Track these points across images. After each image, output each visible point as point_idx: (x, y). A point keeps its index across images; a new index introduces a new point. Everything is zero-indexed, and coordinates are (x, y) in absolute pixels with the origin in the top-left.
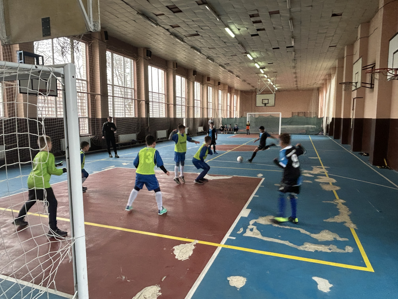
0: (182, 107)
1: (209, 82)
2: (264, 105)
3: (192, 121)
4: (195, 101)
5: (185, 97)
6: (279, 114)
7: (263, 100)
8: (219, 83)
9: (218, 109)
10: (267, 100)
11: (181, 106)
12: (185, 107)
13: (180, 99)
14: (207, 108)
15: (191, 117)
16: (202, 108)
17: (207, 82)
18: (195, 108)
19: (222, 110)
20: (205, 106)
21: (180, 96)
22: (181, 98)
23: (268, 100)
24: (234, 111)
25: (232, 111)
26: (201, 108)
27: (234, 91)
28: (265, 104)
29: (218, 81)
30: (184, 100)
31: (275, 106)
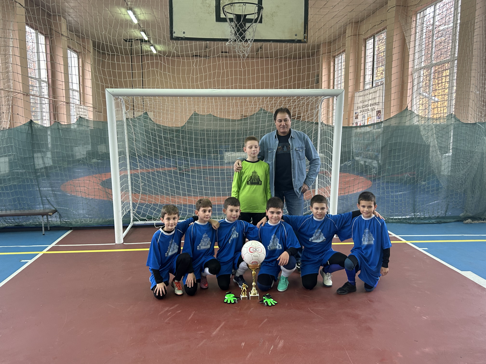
31: (306, 37)
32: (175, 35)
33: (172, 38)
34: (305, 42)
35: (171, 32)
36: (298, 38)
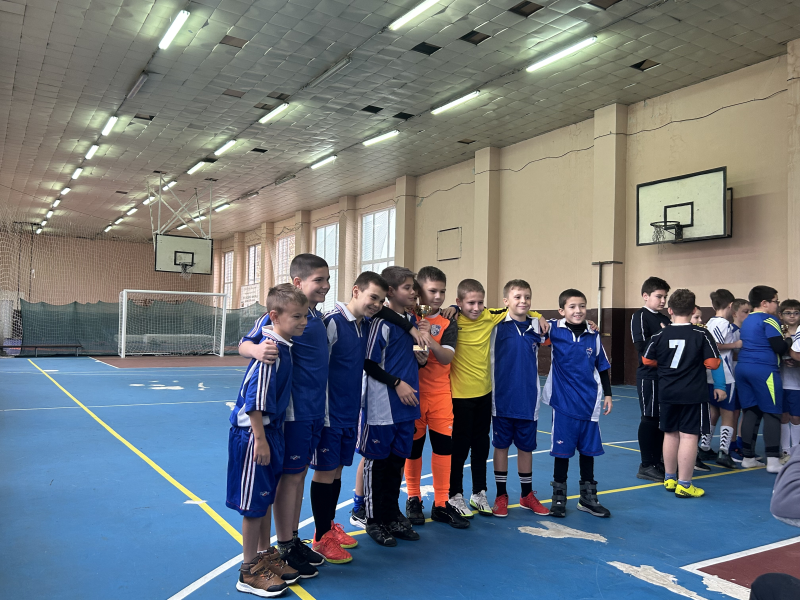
10: (191, 255)
23: (193, 254)
28: (185, 266)
36: (209, 273)
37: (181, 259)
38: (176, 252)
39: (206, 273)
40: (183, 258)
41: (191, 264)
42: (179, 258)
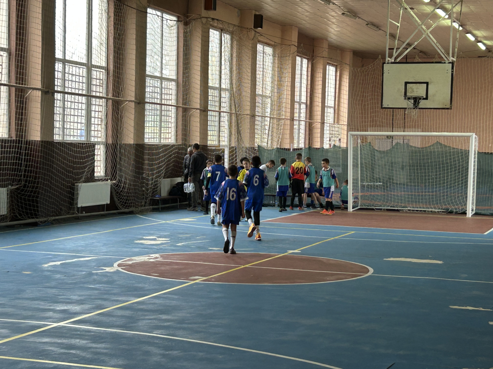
0: (89, 105)
1: (211, 14)
2: (411, 103)
3: (133, 157)
4: (149, 81)
5: (104, 64)
6: (470, 136)
7: (408, 85)
8: (259, 21)
9: (253, 116)
10: (425, 85)
11: (84, 100)
12: (104, 104)
13: (83, 71)
14: (204, 110)
15: (129, 139)
16: (183, 108)
17: (204, 13)
18: (147, 106)
19: (270, 118)
20: (196, 102)
21: (84, 61)
22: (89, 66)
23: (427, 83)
24: (323, 123)
25: (317, 126)
26: (181, 110)
27: (324, 51)
28: (416, 100)
29: (254, 12)
30: (99, 75)
31: (451, 107)
32: (383, 106)
33: (382, 108)
34: (450, 109)
35: (382, 105)
36: (447, 107)
37: (413, 91)
38: (406, 83)
39: (445, 107)
40: (415, 90)
41: (425, 97)
42: (410, 90)
